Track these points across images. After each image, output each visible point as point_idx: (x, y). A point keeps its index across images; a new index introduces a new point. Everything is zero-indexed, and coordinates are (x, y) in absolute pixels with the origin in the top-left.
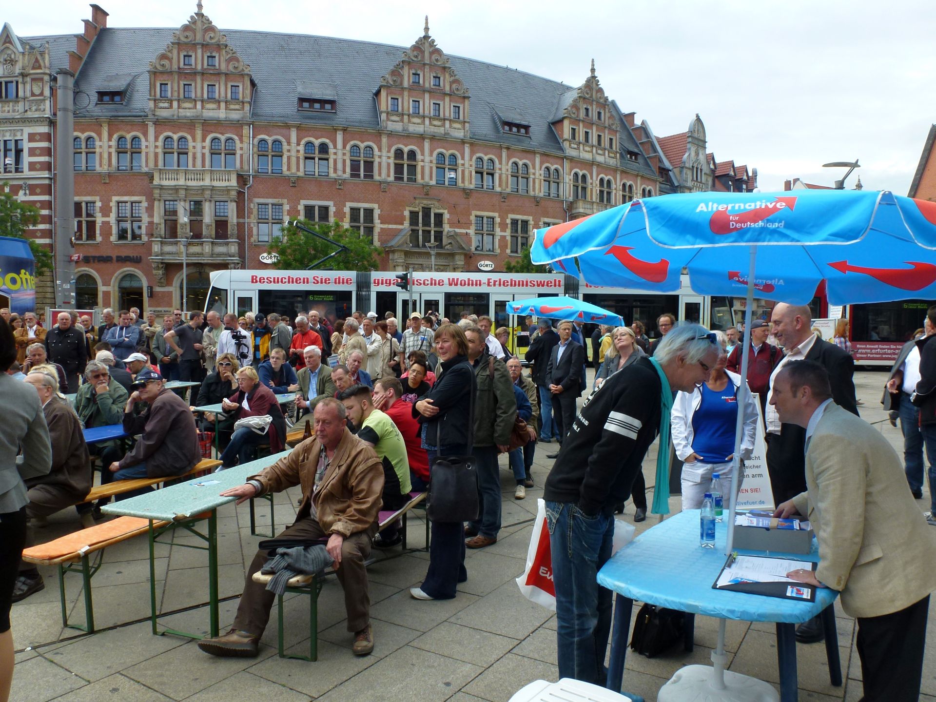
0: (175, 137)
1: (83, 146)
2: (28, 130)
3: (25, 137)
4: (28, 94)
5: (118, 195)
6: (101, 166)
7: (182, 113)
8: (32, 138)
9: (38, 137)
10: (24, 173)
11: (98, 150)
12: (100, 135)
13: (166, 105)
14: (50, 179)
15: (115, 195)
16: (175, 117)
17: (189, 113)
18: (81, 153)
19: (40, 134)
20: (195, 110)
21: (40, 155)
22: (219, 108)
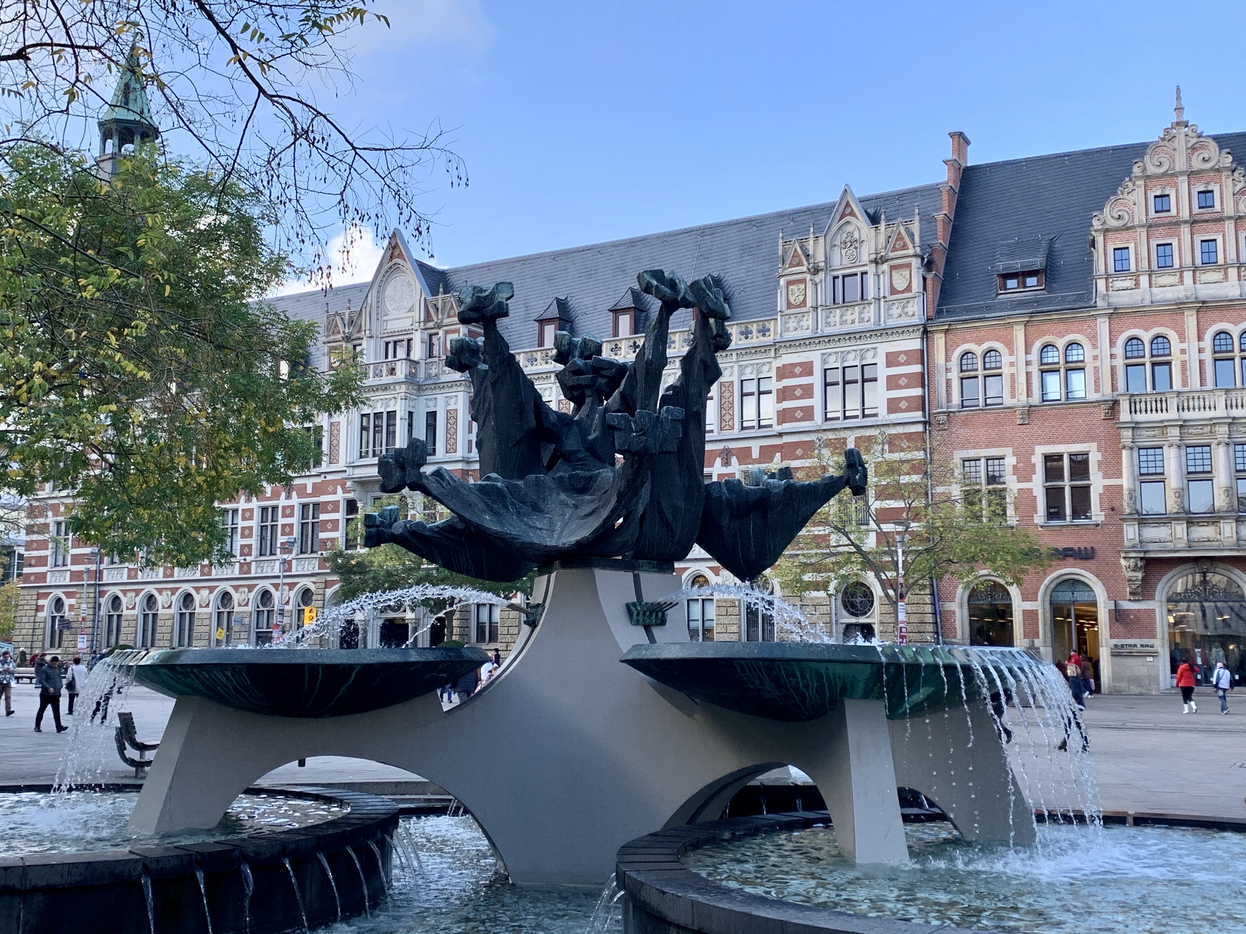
0: (1146, 337)
1: (980, 366)
2: (885, 347)
3: (881, 360)
4: (885, 290)
5: (1047, 443)
6: (1013, 396)
7: (1159, 294)
8: (892, 360)
9: (902, 358)
10: (880, 417)
11: (1006, 371)
12: (1009, 344)
13: (1129, 283)
14: (924, 423)
15: (1040, 444)
16: (1147, 302)
17: (1170, 294)
18: (976, 377)
19: (906, 353)
20: (1182, 287)
21: (906, 387)
22: (1226, 278)
